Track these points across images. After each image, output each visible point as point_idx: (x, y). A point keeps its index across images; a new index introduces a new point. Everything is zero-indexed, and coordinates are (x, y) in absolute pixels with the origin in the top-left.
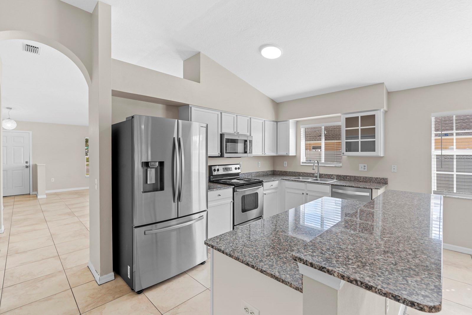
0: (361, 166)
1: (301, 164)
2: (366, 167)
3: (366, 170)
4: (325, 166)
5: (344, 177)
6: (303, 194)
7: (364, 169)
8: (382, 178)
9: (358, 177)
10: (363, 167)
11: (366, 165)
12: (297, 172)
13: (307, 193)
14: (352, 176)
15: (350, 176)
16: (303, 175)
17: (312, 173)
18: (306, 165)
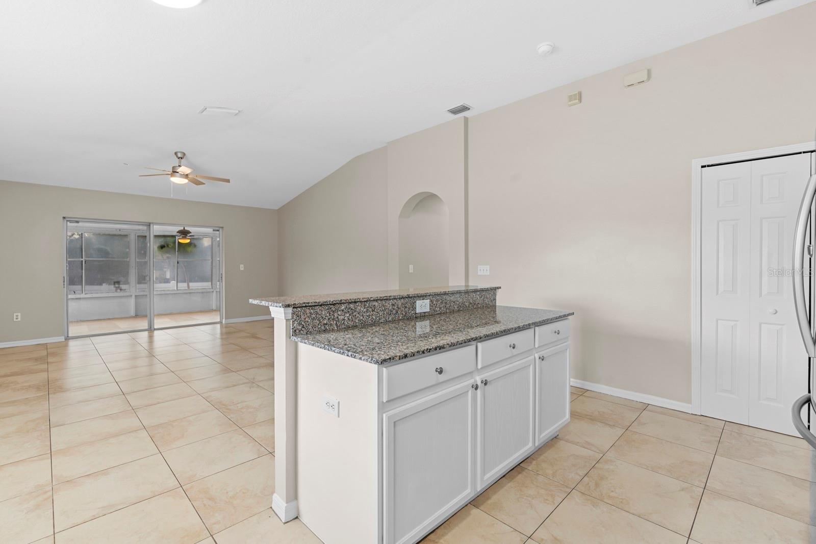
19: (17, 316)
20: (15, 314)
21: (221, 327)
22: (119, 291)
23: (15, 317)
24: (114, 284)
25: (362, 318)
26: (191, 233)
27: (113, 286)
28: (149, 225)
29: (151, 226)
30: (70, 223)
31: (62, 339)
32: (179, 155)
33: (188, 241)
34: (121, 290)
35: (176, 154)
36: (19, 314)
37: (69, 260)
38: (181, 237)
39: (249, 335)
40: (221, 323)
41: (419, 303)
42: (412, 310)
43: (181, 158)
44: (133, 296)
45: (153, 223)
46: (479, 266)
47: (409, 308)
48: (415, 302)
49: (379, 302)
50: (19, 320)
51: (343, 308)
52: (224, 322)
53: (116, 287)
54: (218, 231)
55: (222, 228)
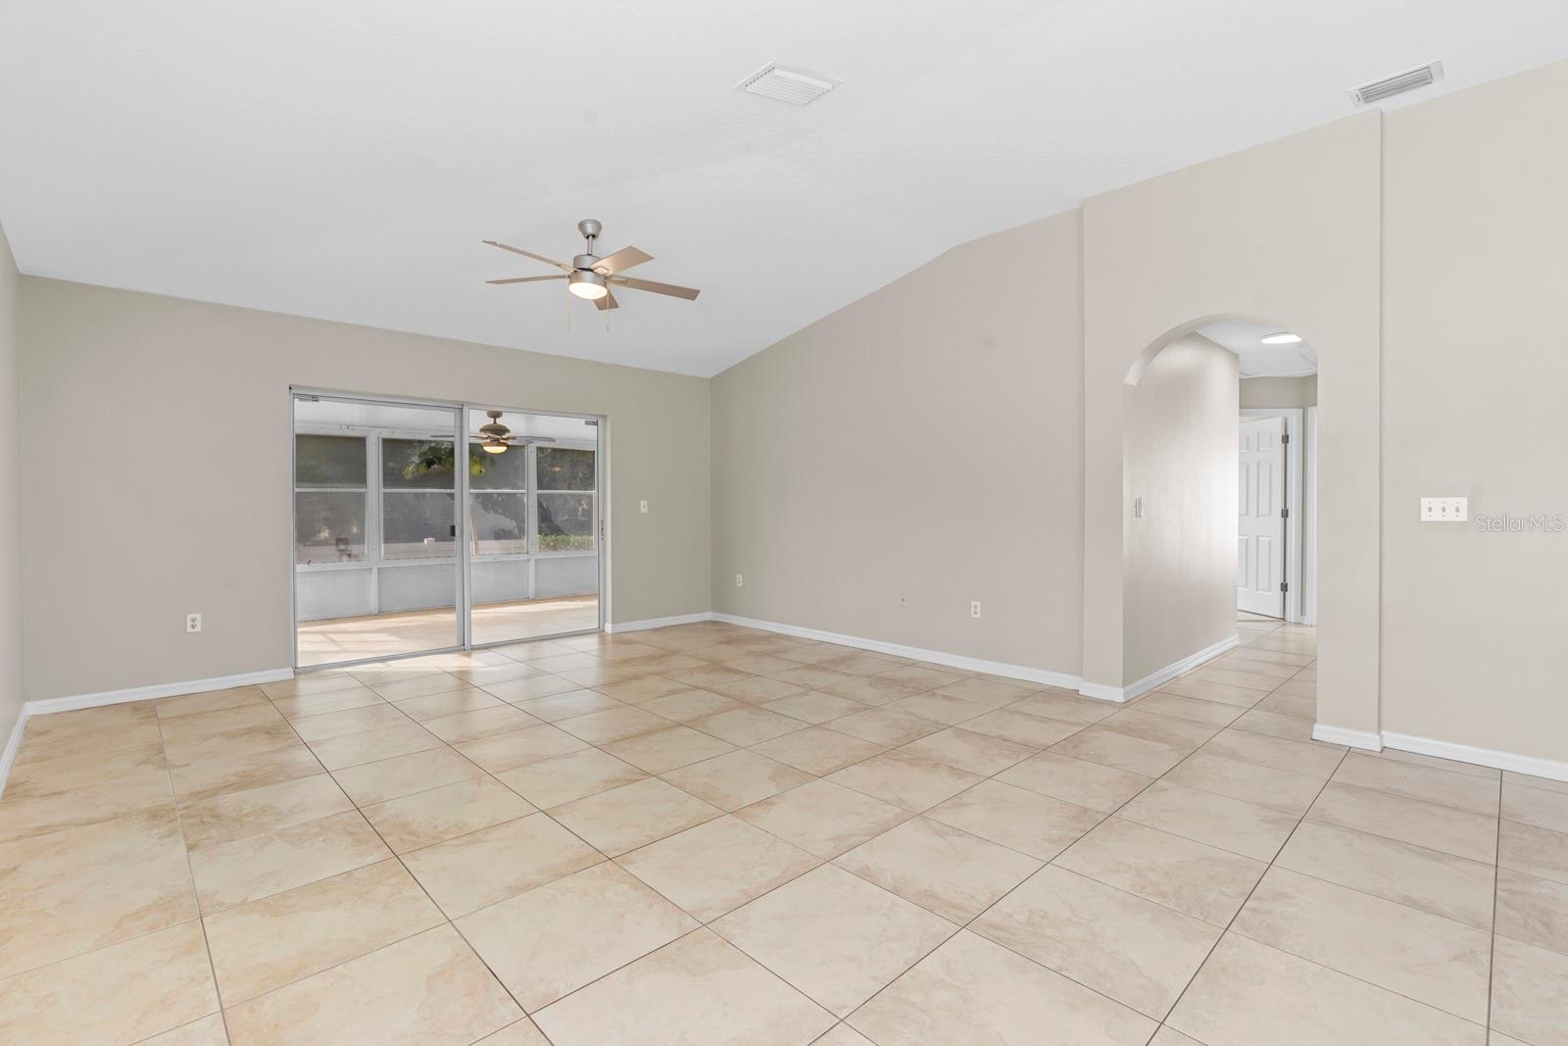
19: (193, 620)
20: (189, 617)
21: (603, 641)
22: (345, 558)
23: (189, 623)
24: (337, 544)
26: (508, 431)
27: (334, 548)
28: (460, 409)
29: (466, 409)
30: (301, 400)
31: (286, 673)
32: (590, 229)
33: (502, 449)
34: (350, 555)
35: (582, 226)
36: (198, 616)
37: (297, 490)
38: (488, 441)
39: (702, 663)
40: (600, 632)
43: (594, 236)
44: (375, 570)
45: (468, 403)
46: (1423, 500)
50: (198, 629)
52: (609, 628)
53: (340, 550)
54: (596, 424)
55: (604, 417)
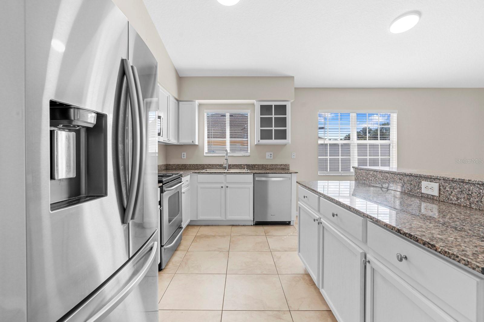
0: (268, 154)
1: (205, 155)
2: (272, 156)
3: (272, 158)
4: (233, 156)
5: (253, 166)
6: (222, 187)
7: (271, 157)
8: (285, 165)
9: (265, 165)
10: (270, 156)
11: (272, 153)
12: (200, 165)
13: (227, 185)
14: (260, 165)
15: (258, 165)
16: (208, 167)
17: (219, 165)
18: (211, 156)
25: (380, 182)
41: (424, 184)
42: (418, 189)
47: (415, 186)
48: (421, 182)
49: (390, 175)
51: (371, 173)
